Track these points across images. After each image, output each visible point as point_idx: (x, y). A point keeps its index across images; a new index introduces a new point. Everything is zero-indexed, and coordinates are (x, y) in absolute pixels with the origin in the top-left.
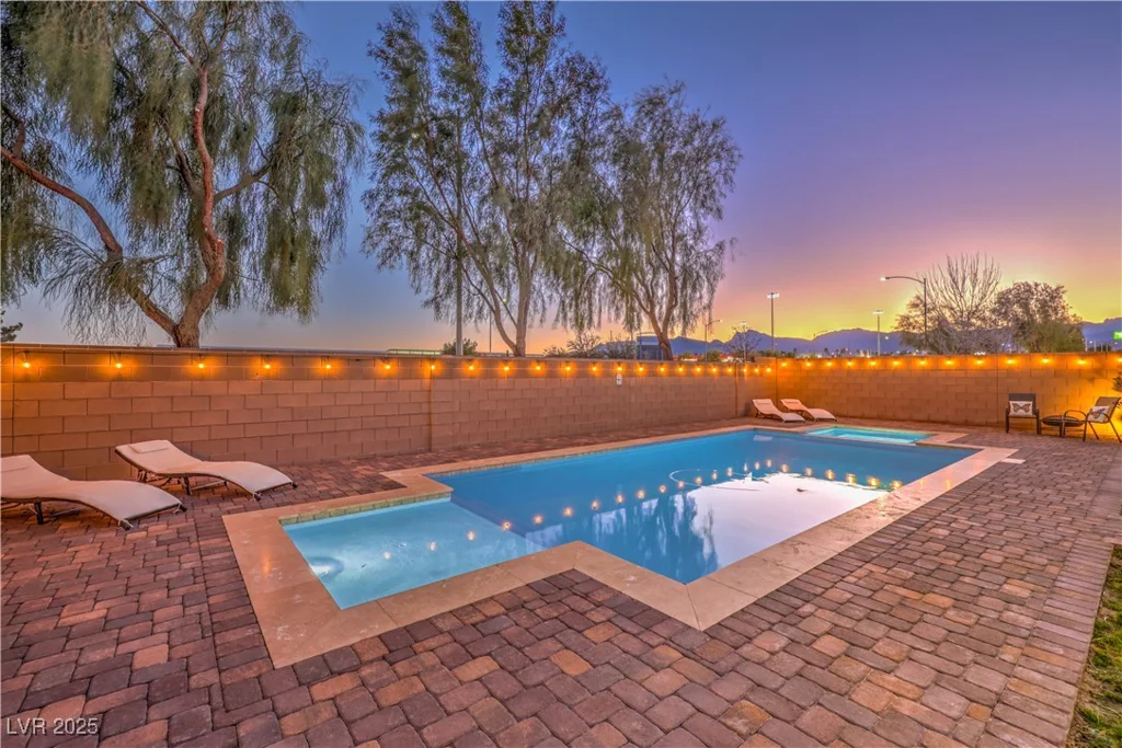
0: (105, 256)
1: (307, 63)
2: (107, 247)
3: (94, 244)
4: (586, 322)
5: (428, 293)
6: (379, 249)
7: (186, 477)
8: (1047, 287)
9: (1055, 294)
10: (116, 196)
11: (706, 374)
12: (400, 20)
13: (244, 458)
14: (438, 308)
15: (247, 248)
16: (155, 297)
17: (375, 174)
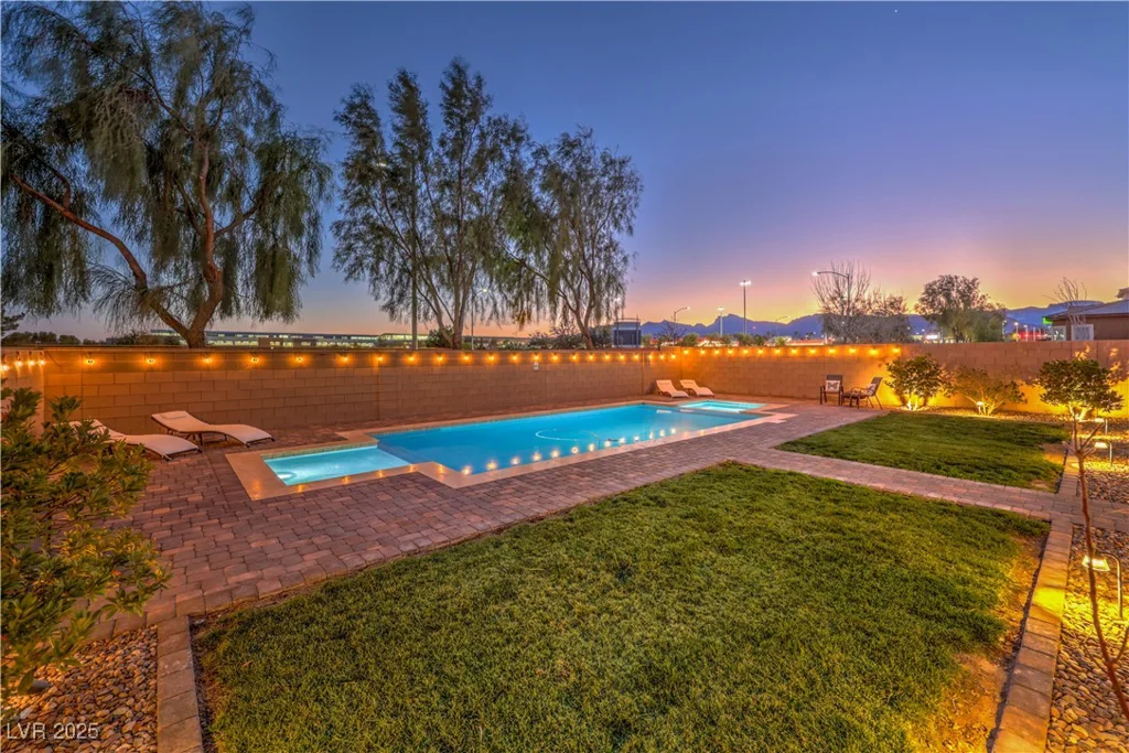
0: (133, 282)
1: (286, 126)
2: (134, 274)
3: (123, 271)
4: (526, 317)
5: (384, 299)
6: (346, 265)
7: (200, 434)
8: (965, 280)
9: (971, 286)
10: (139, 237)
11: (614, 360)
12: (359, 94)
13: (239, 422)
14: (393, 312)
15: (241, 267)
16: (172, 310)
17: (342, 206)
